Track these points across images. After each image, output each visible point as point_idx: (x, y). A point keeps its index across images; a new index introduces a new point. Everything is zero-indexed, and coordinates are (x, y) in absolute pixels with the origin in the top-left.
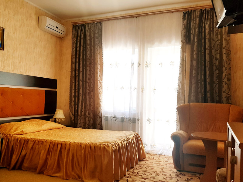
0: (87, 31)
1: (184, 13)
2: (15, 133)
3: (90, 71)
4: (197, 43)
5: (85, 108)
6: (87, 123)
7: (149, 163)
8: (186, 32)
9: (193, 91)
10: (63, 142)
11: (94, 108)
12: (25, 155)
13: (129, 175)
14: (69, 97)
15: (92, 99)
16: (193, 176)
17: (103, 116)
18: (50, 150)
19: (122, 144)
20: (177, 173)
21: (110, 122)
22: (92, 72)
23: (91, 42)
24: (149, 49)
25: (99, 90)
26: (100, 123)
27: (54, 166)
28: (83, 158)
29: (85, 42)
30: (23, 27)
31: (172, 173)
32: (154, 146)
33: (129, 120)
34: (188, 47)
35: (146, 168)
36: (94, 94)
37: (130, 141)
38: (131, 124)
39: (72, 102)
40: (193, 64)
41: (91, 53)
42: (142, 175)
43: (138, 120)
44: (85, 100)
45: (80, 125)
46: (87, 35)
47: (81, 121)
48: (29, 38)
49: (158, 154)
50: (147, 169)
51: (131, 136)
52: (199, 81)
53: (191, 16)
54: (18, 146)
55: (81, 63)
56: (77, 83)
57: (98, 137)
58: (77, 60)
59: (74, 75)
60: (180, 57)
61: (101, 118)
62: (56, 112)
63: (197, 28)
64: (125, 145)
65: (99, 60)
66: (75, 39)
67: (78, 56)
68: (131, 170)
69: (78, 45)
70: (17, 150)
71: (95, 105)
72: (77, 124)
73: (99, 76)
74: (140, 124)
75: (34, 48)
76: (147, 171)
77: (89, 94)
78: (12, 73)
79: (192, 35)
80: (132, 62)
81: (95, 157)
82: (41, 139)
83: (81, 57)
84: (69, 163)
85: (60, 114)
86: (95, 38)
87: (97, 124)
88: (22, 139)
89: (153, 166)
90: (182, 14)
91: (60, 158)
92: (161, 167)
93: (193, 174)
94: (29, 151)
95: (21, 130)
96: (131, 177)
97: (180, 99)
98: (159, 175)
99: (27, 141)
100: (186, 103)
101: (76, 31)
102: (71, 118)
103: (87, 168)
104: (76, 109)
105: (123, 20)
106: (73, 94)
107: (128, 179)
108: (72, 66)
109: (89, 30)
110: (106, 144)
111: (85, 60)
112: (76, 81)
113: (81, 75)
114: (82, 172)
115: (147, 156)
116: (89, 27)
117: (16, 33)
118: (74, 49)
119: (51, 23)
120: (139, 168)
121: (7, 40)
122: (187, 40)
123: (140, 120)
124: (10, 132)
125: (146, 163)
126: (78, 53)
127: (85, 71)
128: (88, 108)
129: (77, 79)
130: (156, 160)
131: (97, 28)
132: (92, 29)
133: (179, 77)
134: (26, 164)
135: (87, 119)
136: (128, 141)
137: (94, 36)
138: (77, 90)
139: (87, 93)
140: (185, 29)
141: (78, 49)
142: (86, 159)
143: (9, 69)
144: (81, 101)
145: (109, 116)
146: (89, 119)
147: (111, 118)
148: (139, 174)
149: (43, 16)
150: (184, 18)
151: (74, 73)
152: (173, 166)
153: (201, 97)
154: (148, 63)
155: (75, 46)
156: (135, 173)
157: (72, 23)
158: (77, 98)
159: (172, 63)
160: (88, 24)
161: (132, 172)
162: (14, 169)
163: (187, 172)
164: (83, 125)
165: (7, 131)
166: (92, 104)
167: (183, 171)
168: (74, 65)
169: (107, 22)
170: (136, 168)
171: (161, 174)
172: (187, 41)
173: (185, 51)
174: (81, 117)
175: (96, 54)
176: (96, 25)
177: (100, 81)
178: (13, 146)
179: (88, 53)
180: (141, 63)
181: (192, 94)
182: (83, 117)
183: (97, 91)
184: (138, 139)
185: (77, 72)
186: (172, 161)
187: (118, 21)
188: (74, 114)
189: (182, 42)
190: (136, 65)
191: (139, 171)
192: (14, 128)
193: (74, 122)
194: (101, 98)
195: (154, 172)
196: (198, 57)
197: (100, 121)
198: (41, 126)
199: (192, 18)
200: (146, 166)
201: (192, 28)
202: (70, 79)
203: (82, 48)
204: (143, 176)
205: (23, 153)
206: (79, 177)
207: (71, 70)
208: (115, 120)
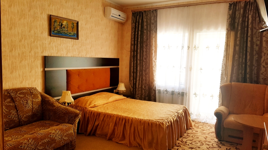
0: (144, 18)
1: (230, 3)
2: (90, 107)
3: (146, 52)
4: (240, 31)
5: (142, 82)
6: (144, 94)
7: (194, 132)
8: (231, 21)
9: (234, 72)
10: (127, 118)
11: (149, 82)
12: (98, 125)
13: (179, 144)
14: (129, 73)
15: (147, 75)
16: (232, 146)
17: (156, 89)
18: (116, 123)
19: (173, 119)
20: (218, 142)
21: (162, 95)
22: (148, 53)
23: (147, 27)
24: (198, 34)
25: (153, 68)
26: (154, 95)
27: (120, 135)
28: (142, 132)
29: (142, 27)
30: (92, 18)
31: (214, 143)
32: (199, 115)
33: (178, 94)
34: (232, 34)
35: (192, 137)
36: (149, 71)
37: (180, 116)
38: (180, 97)
39: (131, 77)
40: (236, 49)
41: (147, 36)
42: (189, 144)
43: (186, 94)
44: (141, 75)
45: (138, 96)
46: (144, 21)
47: (138, 92)
48: (97, 27)
49: (201, 122)
50: (194, 138)
51: (181, 111)
52: (240, 64)
53: (236, 6)
54: (93, 118)
55: (139, 45)
56: (135, 62)
57: (154, 111)
58: (136, 42)
59: (133, 55)
60: (225, 42)
61: (155, 91)
62: (119, 85)
63: (241, 18)
64: (176, 120)
65: (154, 43)
66: (134, 25)
67: (136, 39)
68: (180, 139)
69: (137, 30)
70: (91, 121)
71: (150, 80)
72: (135, 94)
73: (154, 56)
74: (187, 97)
75: (102, 35)
76: (194, 141)
77: (145, 71)
78: (85, 57)
79: (236, 23)
80: (183, 46)
81: (152, 132)
82: (110, 114)
83: (139, 40)
84: (132, 134)
85: (122, 87)
86: (151, 24)
87: (152, 95)
88: (95, 112)
89: (198, 135)
90: (228, 5)
91: (125, 130)
92: (204, 136)
93: (231, 144)
94: (100, 122)
95: (94, 104)
96: (180, 146)
97: (223, 78)
98: (203, 145)
99: (99, 114)
100: (228, 83)
101: (135, 17)
102: (131, 90)
103: (145, 139)
104: (135, 82)
105: (176, 8)
106: (132, 70)
107: (178, 148)
108: (131, 47)
109: (146, 17)
110: (161, 121)
111: (142, 42)
112: (135, 60)
113: (139, 55)
114: (142, 142)
115: (193, 124)
116: (146, 14)
117: (87, 24)
118: (133, 33)
119: (115, 13)
120: (187, 137)
121: (81, 30)
122: (232, 27)
123: (187, 95)
124: (86, 106)
125: (192, 131)
126: (136, 36)
127: (142, 52)
128: (144, 82)
129: (135, 59)
130: (200, 128)
131: (152, 15)
132: (149, 15)
133: (223, 59)
134: (98, 132)
135: (143, 91)
136: (178, 116)
137: (150, 21)
138: (135, 68)
139: (143, 70)
140: (230, 18)
141: (136, 33)
142: (145, 132)
143: (83, 54)
144: (138, 76)
145: (162, 89)
146: (145, 91)
147: (163, 92)
148: (187, 143)
149: (108, 7)
150: (230, 9)
151: (133, 53)
152: (214, 135)
153: (241, 77)
154: (197, 46)
155: (134, 30)
156: (184, 142)
157: (132, 10)
158: (135, 74)
159: (218, 47)
160: (145, 11)
161: (181, 141)
162: (89, 135)
163: (227, 141)
164: (140, 96)
165: (84, 105)
166: (147, 79)
167: (223, 141)
168: (133, 47)
169: (162, 10)
170: (184, 137)
171: (204, 144)
172: (232, 29)
173: (229, 37)
174: (138, 89)
175: (151, 38)
176: (152, 13)
177: (155, 60)
178: (88, 117)
179: (145, 37)
180: (190, 47)
181: (234, 75)
182: (140, 89)
183: (152, 69)
184: (186, 112)
185: (135, 53)
186: (213, 130)
187: (172, 9)
188: (132, 86)
189: (227, 29)
190: (186, 48)
191: (186, 140)
192: (89, 102)
193: (133, 93)
194: (155, 75)
195: (199, 142)
196: (240, 43)
197: (154, 93)
198: (108, 99)
199: (237, 9)
200: (193, 135)
201: (237, 17)
202: (130, 57)
203: (140, 32)
204: (191, 146)
205: (96, 124)
206: (140, 145)
207: (130, 50)
208: (166, 93)
